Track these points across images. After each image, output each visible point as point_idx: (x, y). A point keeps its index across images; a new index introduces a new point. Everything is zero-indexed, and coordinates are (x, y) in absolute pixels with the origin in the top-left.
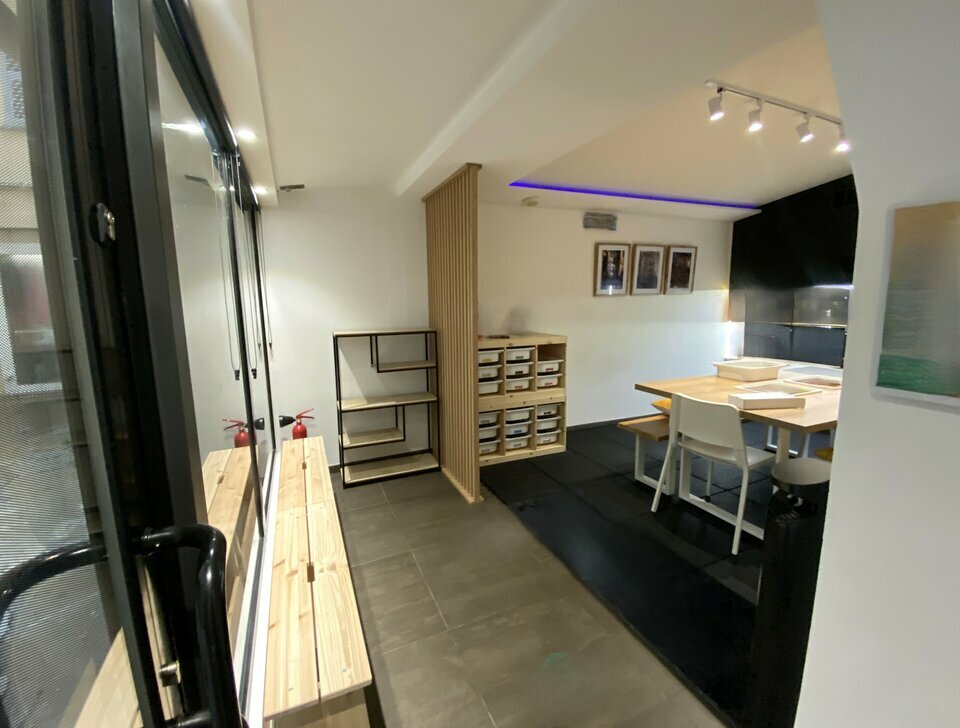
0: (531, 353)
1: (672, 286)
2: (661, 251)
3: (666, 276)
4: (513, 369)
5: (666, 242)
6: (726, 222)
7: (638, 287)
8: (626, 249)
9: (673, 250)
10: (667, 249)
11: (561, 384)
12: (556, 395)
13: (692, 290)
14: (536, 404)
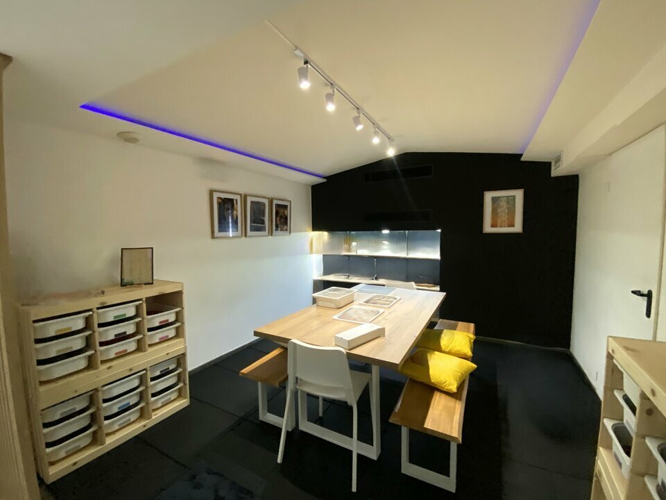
0: (138, 308)
1: (276, 230)
2: (266, 202)
3: (272, 221)
4: (111, 333)
5: (270, 196)
6: (306, 185)
7: (251, 230)
8: (238, 198)
9: (275, 202)
10: (271, 201)
11: (179, 333)
12: (174, 348)
13: (290, 233)
14: (147, 366)
